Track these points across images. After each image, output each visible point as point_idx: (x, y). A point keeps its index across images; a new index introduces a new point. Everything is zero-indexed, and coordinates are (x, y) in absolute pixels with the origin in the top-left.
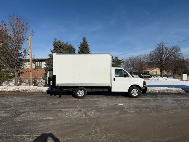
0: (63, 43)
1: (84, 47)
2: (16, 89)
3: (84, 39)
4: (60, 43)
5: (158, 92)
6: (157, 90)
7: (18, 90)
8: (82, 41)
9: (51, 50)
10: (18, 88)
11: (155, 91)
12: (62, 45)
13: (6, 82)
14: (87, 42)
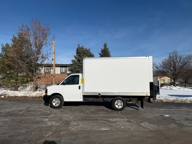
0: (86, 48)
1: (105, 54)
2: (39, 95)
3: (105, 45)
4: (83, 48)
5: (189, 102)
6: (188, 100)
7: (41, 95)
8: (103, 48)
9: (74, 56)
10: (41, 93)
11: (186, 101)
12: (85, 51)
13: (21, 87)
14: (108, 49)
